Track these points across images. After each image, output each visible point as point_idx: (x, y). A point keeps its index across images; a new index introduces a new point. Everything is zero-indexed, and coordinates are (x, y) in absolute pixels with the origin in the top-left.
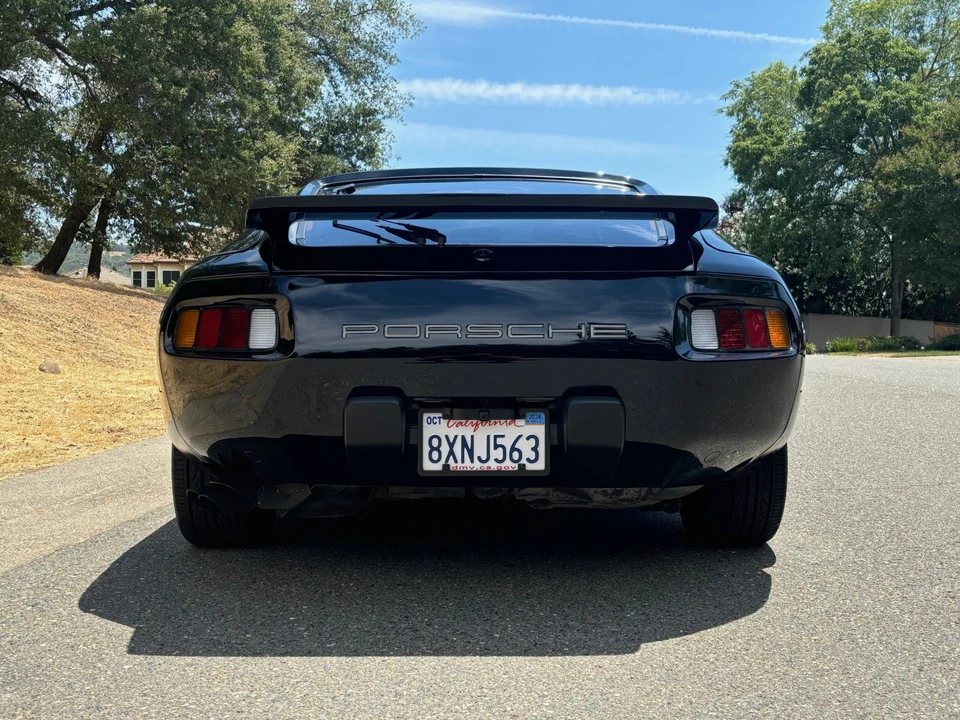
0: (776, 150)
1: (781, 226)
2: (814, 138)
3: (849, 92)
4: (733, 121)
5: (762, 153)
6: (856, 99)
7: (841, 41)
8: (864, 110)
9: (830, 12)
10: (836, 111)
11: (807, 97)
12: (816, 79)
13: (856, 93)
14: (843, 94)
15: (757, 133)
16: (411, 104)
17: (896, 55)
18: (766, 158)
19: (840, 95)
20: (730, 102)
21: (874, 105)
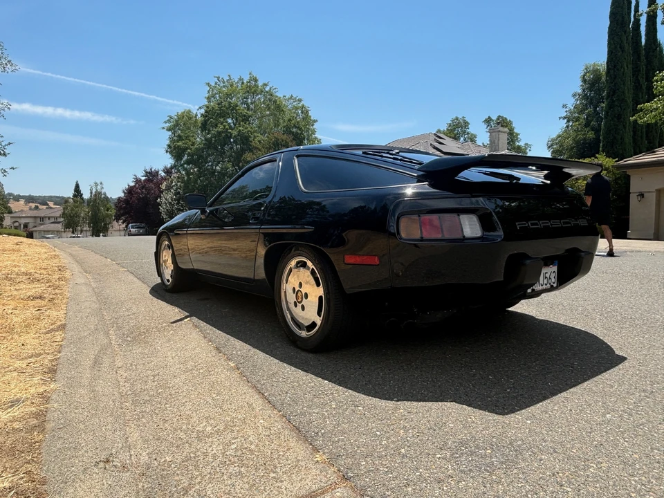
0: (193, 148)
1: (196, 181)
2: (209, 144)
3: (225, 126)
4: (170, 133)
5: (187, 149)
6: (227, 129)
7: (218, 104)
8: (231, 134)
9: (209, 92)
10: (219, 133)
11: (204, 126)
12: (208, 120)
13: (227, 127)
14: (222, 127)
15: (183, 140)
16: (9, 108)
17: (241, 113)
18: (189, 151)
19: (220, 128)
20: (168, 125)
21: (235, 133)
